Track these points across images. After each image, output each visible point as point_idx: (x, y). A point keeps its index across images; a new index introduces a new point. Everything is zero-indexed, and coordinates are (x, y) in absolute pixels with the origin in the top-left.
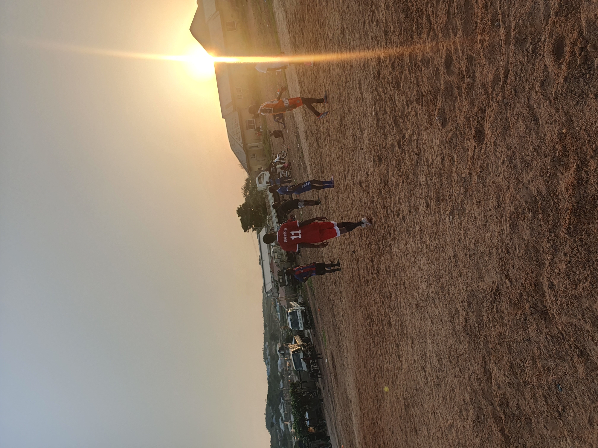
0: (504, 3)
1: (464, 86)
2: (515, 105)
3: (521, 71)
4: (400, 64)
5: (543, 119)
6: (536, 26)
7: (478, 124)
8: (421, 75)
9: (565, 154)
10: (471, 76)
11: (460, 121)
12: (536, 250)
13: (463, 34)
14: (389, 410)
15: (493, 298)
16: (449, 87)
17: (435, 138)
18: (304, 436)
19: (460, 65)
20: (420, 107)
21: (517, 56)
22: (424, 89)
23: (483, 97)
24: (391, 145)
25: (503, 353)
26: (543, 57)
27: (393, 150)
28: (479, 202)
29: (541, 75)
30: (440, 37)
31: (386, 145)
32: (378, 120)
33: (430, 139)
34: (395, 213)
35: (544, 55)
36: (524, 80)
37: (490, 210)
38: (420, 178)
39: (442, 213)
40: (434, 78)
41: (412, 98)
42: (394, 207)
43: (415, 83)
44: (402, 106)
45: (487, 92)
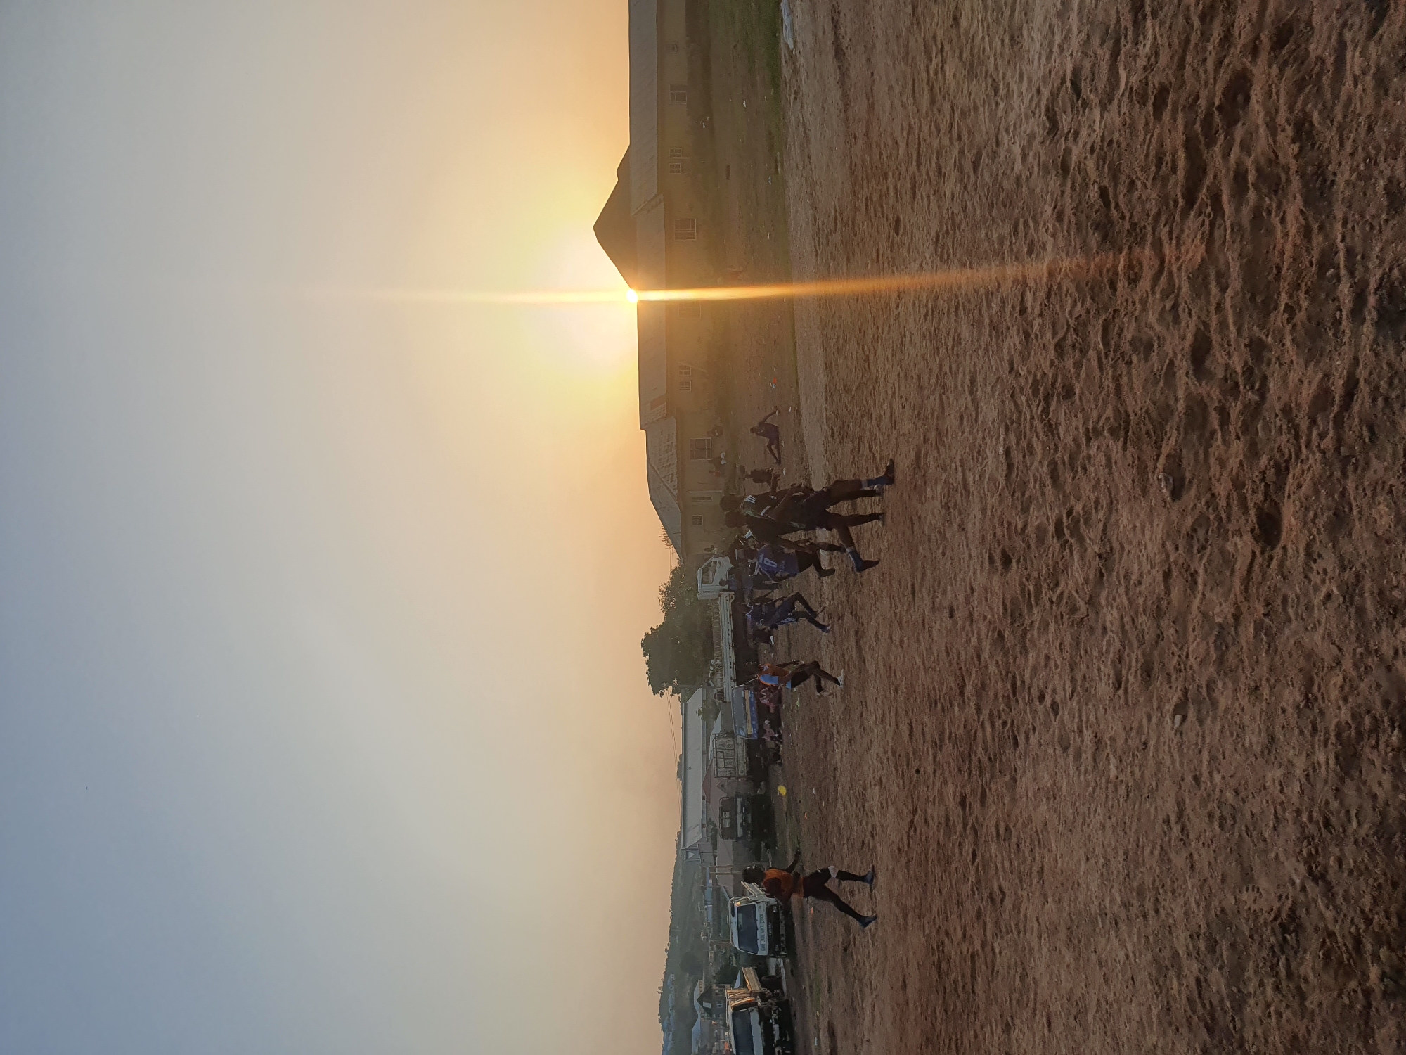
0: (1353, 227)
1: (1235, 409)
2: (1368, 463)
3: (1391, 385)
4: (1077, 345)
7: (1266, 500)
8: (1129, 373)
10: (1256, 387)
11: (1221, 489)
13: (1243, 289)
15: (1280, 938)
16: (1197, 406)
17: (1151, 523)
19: (1229, 358)
20: (1120, 447)
21: (1380, 349)
22: (1131, 405)
23: (1284, 438)
24: (1038, 528)
27: (1041, 540)
28: (1257, 688)
30: (1184, 290)
31: (1025, 527)
32: (1010, 466)
33: (1138, 525)
34: (1035, 693)
36: (1396, 407)
37: (1284, 711)
38: (1105, 615)
39: (1155, 705)
40: (1162, 384)
41: (1101, 424)
42: (1032, 679)
44: (1074, 440)
45: (1296, 428)
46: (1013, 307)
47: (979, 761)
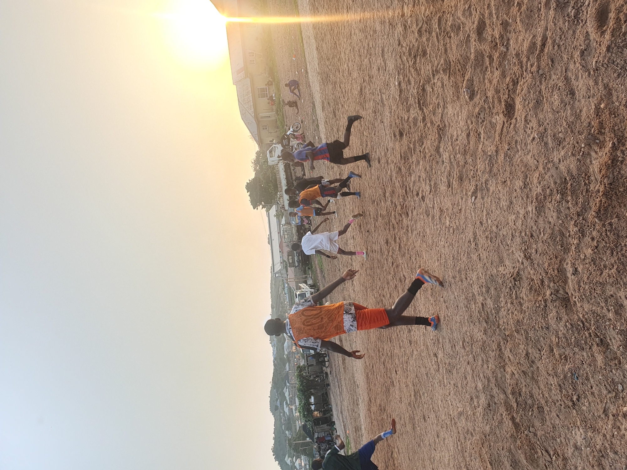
1: (496, 56)
2: (550, 77)
3: (561, 39)
4: (427, 30)
5: (581, 92)
7: (509, 98)
8: (450, 42)
9: (601, 132)
10: (505, 45)
11: (490, 94)
12: (562, 234)
14: (397, 397)
15: (513, 284)
16: (480, 55)
17: (461, 112)
18: (309, 420)
19: (493, 31)
20: (447, 78)
21: (557, 22)
22: (452, 58)
23: (516, 68)
24: (414, 118)
25: (519, 341)
26: (585, 23)
27: (415, 124)
28: (505, 182)
29: (582, 44)
31: (408, 118)
32: (401, 91)
33: (456, 113)
34: (415, 193)
35: (586, 21)
36: (563, 49)
37: (516, 191)
38: (443, 156)
39: (464, 193)
40: (464, 46)
41: (439, 67)
42: (413, 186)
43: (444, 51)
44: (428, 76)
45: (521, 63)
47: (393, 225)
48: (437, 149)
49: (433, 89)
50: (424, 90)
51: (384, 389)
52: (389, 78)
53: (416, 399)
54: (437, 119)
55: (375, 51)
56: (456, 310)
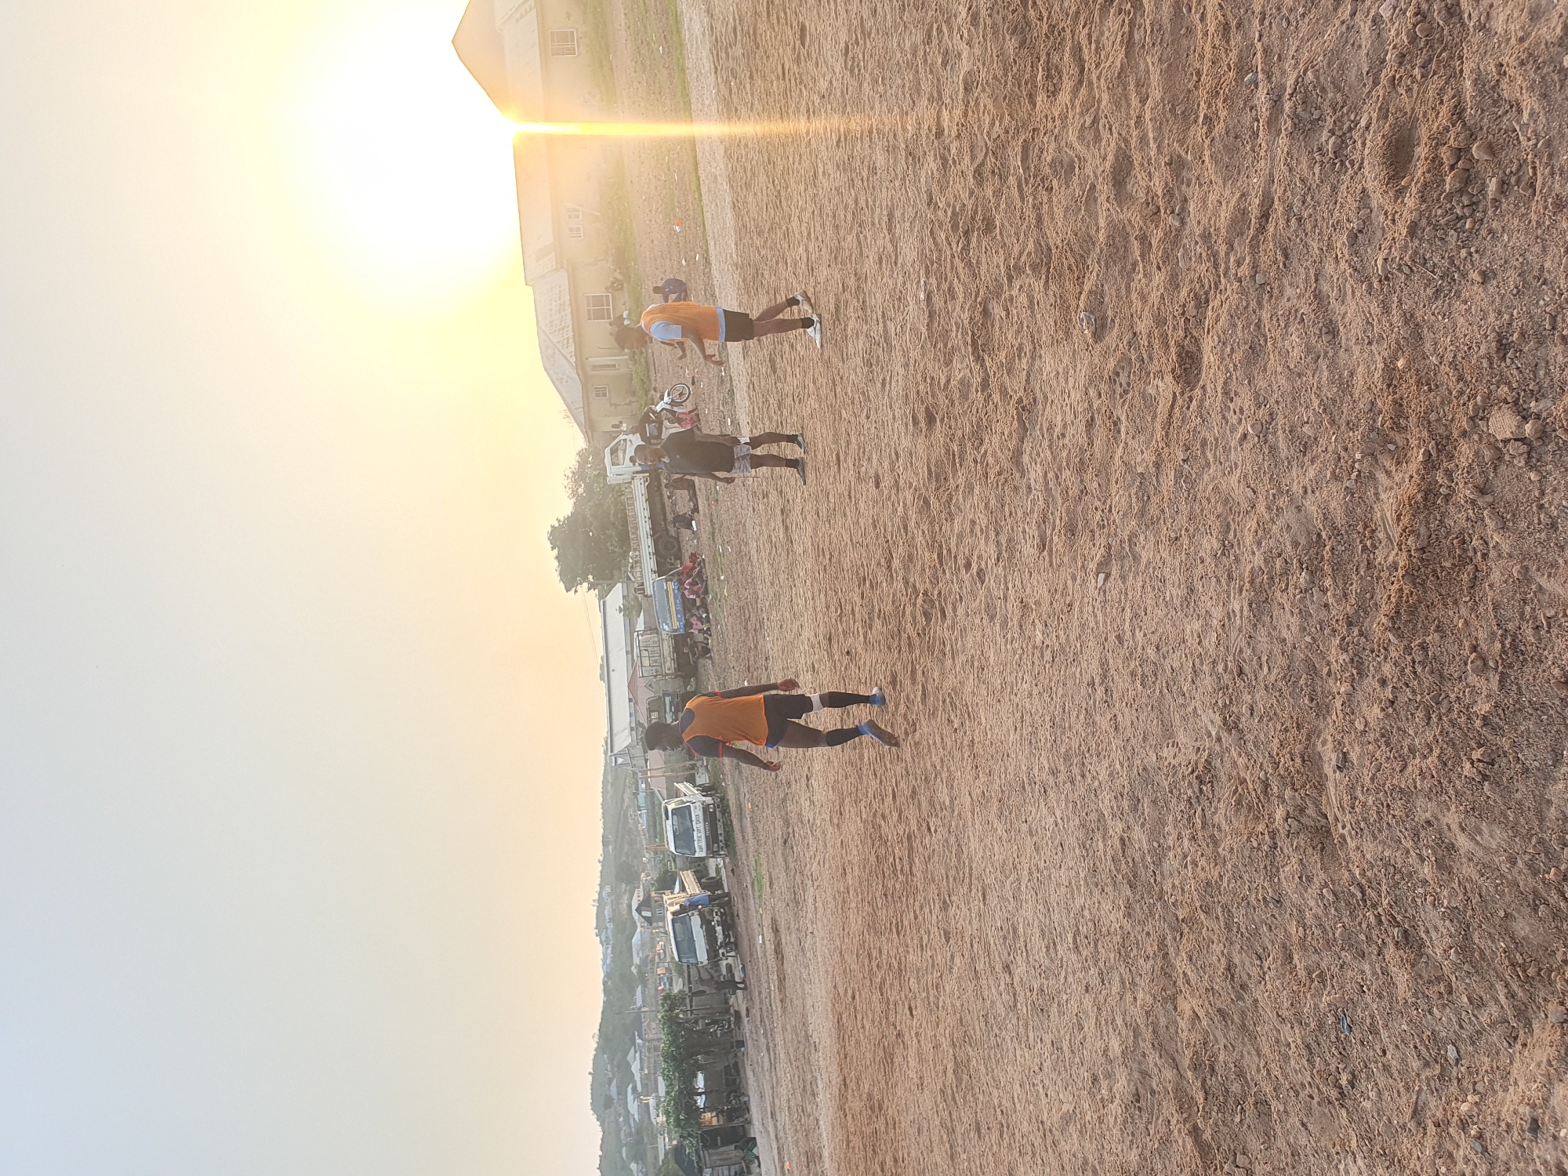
0: (1271, 23)
1: (1156, 236)
2: (1281, 292)
3: (1304, 203)
4: (996, 171)
5: (1351, 327)
6: (1347, 88)
7: (1186, 337)
8: (1050, 201)
9: (1398, 425)
10: (1176, 211)
11: (1142, 327)
12: (1312, 670)
13: (1163, 99)
14: (912, 1075)
15: (1197, 790)
16: (1119, 234)
17: (1075, 369)
18: (690, 1135)
19: (1150, 180)
20: (1041, 286)
21: (1294, 163)
22: (1053, 239)
23: (1203, 267)
24: (962, 382)
25: (1210, 934)
26: (1360, 168)
27: (965, 396)
28: (1177, 539)
29: (1353, 217)
30: (1104, 103)
31: (948, 381)
32: (931, 315)
33: (1061, 371)
34: (961, 561)
35: (1362, 163)
36: (1309, 227)
37: (1202, 562)
38: (1029, 473)
39: (1080, 565)
40: (1083, 212)
41: (1022, 259)
42: (957, 545)
43: (1034, 221)
44: (996, 280)
45: (1215, 255)
46: (929, 129)
47: (909, 638)
48: (1016, 457)
49: (1007, 310)
50: (986, 312)
51: (881, 1053)
52: (905, 283)
53: (959, 1080)
54: (1016, 386)
55: (872, 217)
56: (1060, 854)
